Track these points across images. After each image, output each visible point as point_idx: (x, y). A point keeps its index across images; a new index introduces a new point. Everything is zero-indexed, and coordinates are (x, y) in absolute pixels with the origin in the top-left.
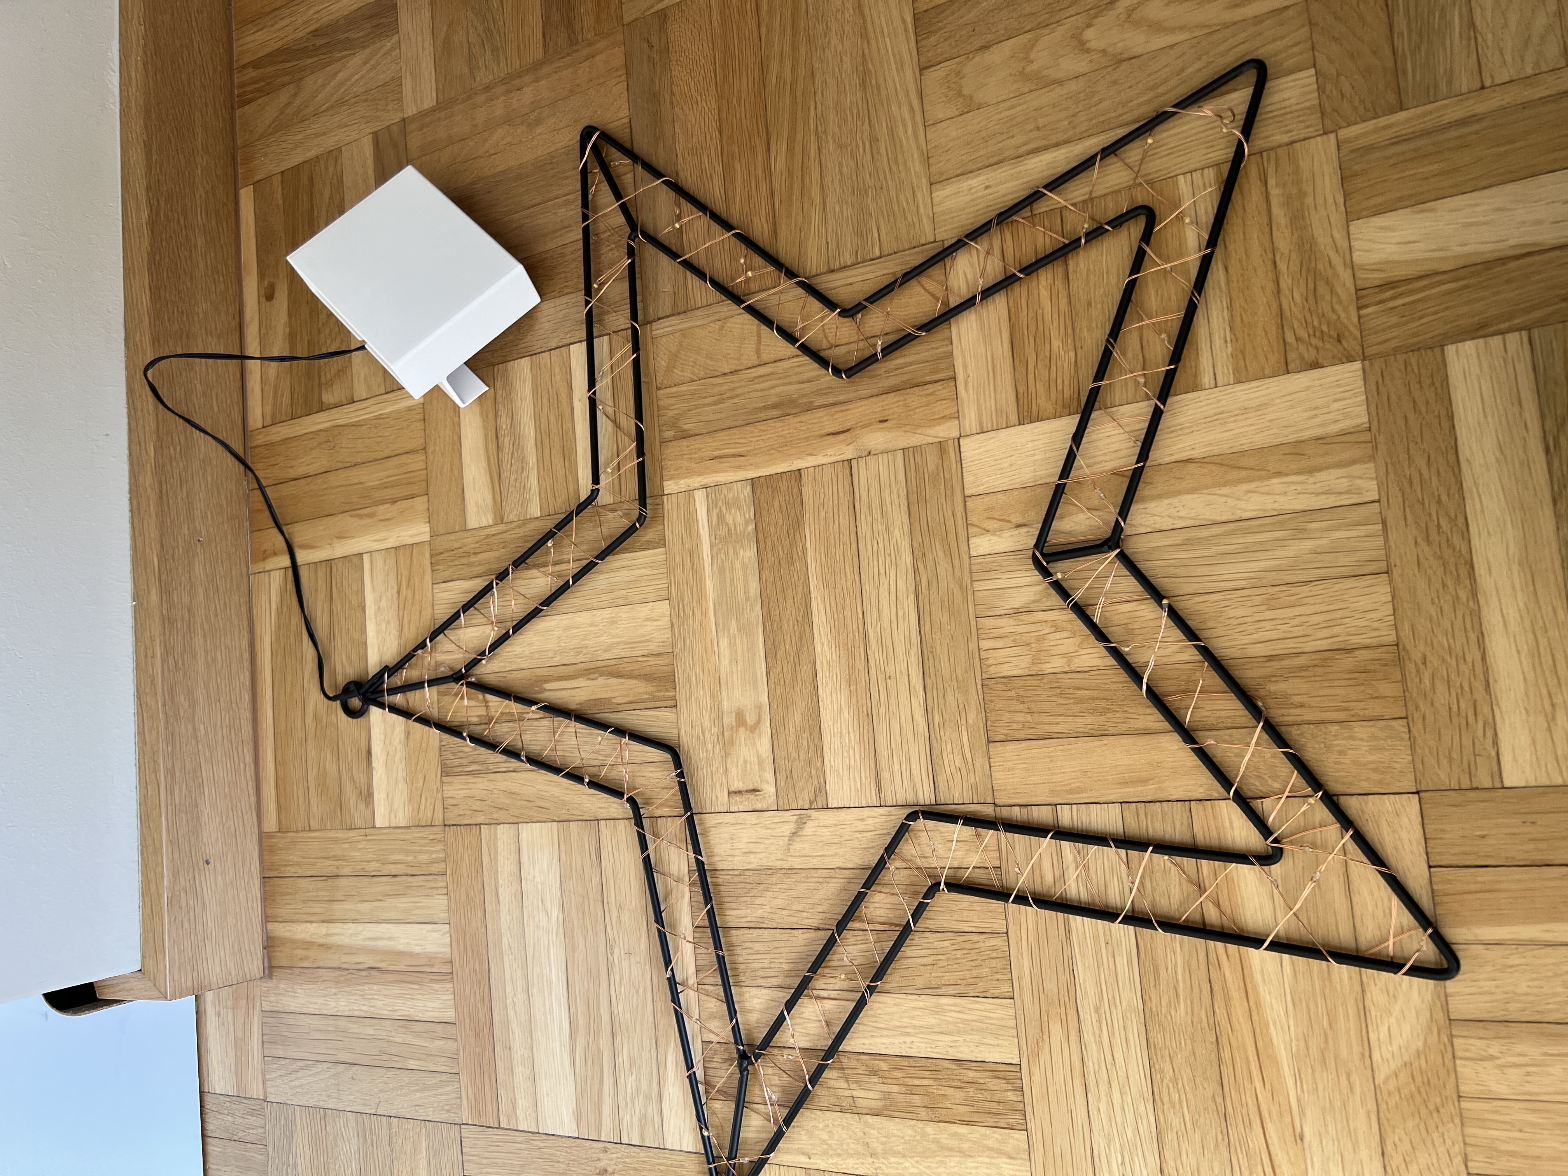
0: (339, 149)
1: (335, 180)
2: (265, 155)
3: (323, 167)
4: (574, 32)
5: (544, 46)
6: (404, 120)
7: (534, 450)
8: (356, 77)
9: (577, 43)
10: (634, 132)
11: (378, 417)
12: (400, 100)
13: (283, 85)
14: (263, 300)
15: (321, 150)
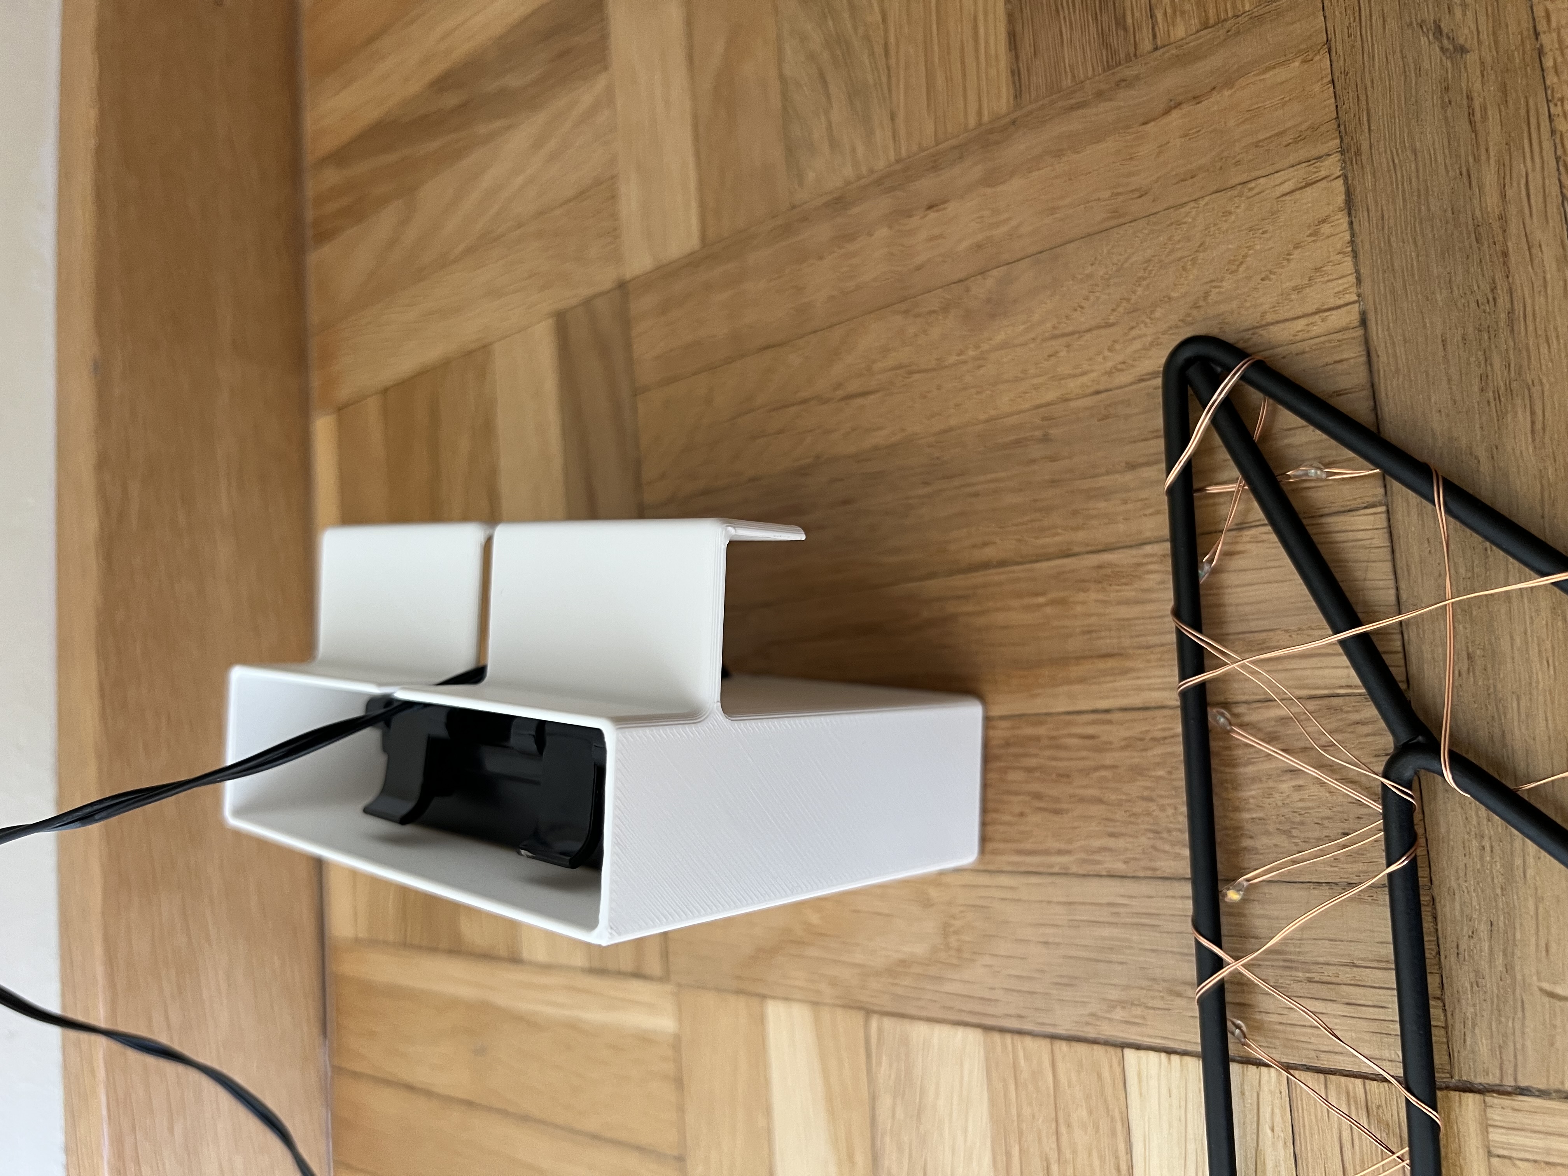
0: (487, 348)
1: (480, 420)
2: (356, 349)
3: (457, 385)
6: (622, 286)
8: (519, 179)
11: (573, 1025)
12: (614, 235)
13: (385, 201)
15: (452, 348)
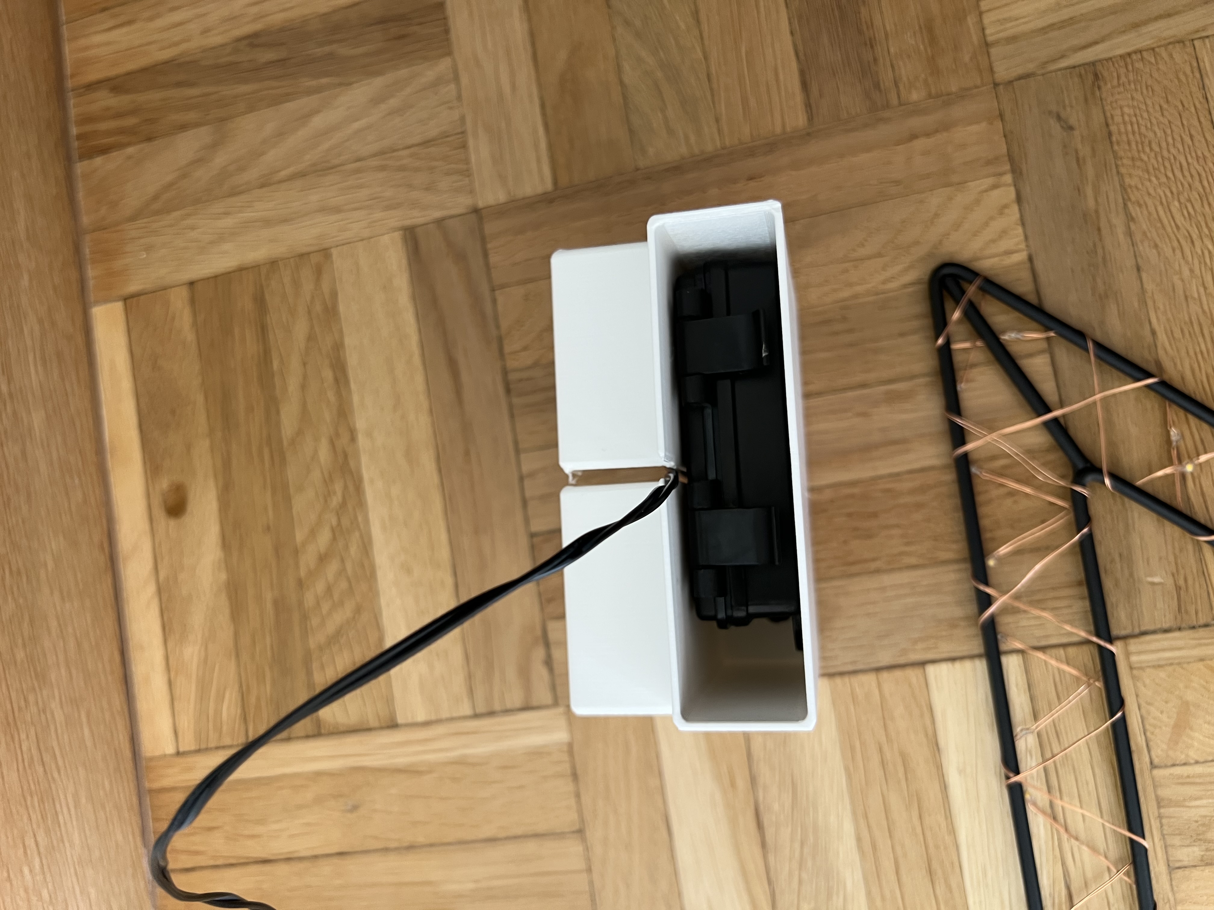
0: (326, 252)
1: (318, 308)
2: (149, 249)
3: (287, 280)
4: (877, 86)
5: (808, 106)
6: (476, 211)
7: (856, 857)
8: (356, 125)
9: (887, 106)
10: (1043, 278)
11: (461, 762)
12: (467, 173)
13: (183, 127)
14: (160, 514)
15: (278, 250)
